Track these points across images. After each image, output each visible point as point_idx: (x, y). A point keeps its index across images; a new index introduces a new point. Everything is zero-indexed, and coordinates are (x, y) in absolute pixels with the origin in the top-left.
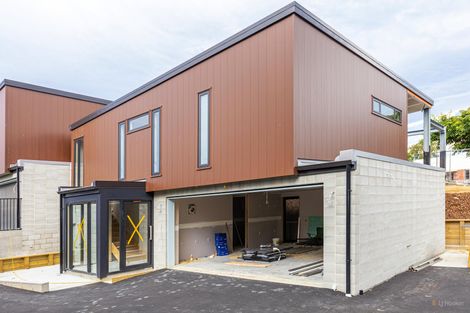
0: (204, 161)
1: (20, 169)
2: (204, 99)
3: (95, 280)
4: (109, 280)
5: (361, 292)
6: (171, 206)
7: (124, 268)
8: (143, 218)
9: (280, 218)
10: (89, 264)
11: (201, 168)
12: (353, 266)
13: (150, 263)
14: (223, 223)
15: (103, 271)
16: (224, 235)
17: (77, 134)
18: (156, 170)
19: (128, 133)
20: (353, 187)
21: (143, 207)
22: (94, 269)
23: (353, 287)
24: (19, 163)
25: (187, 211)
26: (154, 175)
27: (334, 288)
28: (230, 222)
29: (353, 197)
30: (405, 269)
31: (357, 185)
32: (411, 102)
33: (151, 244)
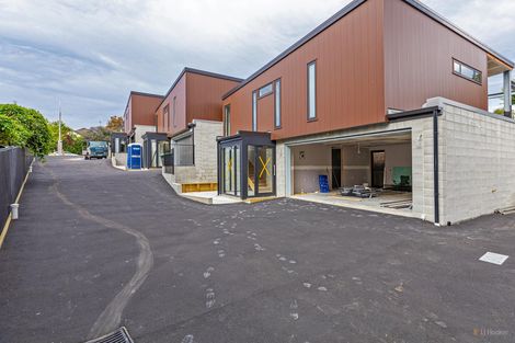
0: (312, 115)
1: (194, 125)
2: (312, 69)
3: (239, 200)
4: (248, 201)
5: (449, 224)
6: (288, 151)
7: (257, 195)
8: (269, 160)
9: (369, 168)
10: (236, 192)
11: (310, 121)
12: (441, 200)
13: (274, 193)
14: (325, 168)
15: (244, 196)
16: (326, 177)
17: (226, 102)
18: (278, 124)
19: (259, 98)
20: (440, 130)
21: (269, 152)
22: (239, 194)
23: (441, 217)
24: (193, 122)
25: (299, 156)
26: (277, 128)
27: (423, 217)
28: (330, 168)
29: (440, 139)
30: (491, 211)
31: (444, 128)
32: (490, 64)
33: (274, 178)
